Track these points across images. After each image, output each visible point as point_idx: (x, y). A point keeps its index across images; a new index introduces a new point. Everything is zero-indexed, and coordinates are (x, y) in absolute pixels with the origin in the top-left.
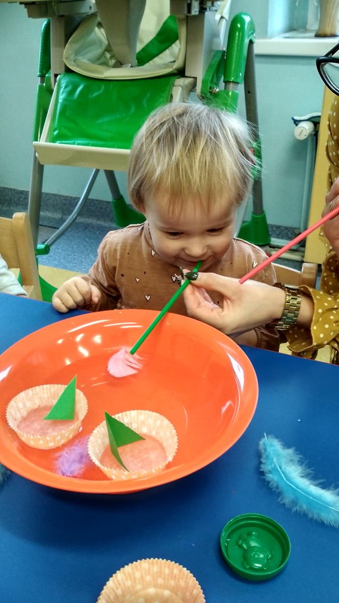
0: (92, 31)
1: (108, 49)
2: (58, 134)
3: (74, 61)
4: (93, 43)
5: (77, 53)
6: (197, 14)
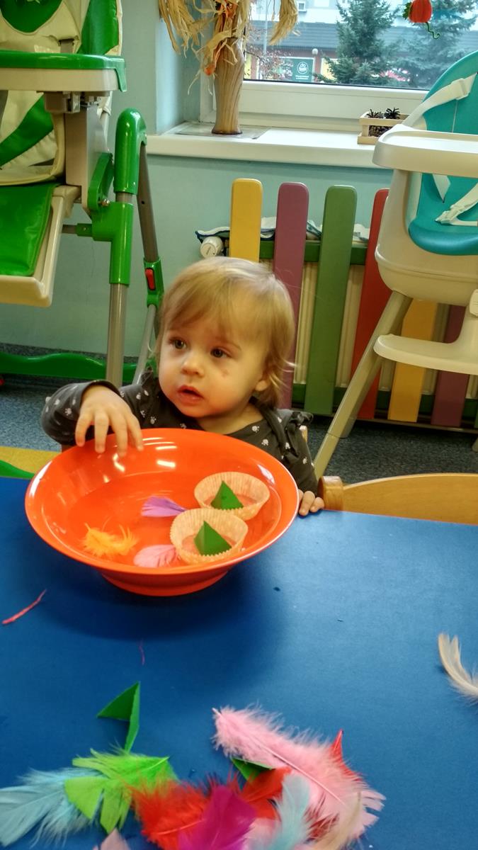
6: (78, 111)
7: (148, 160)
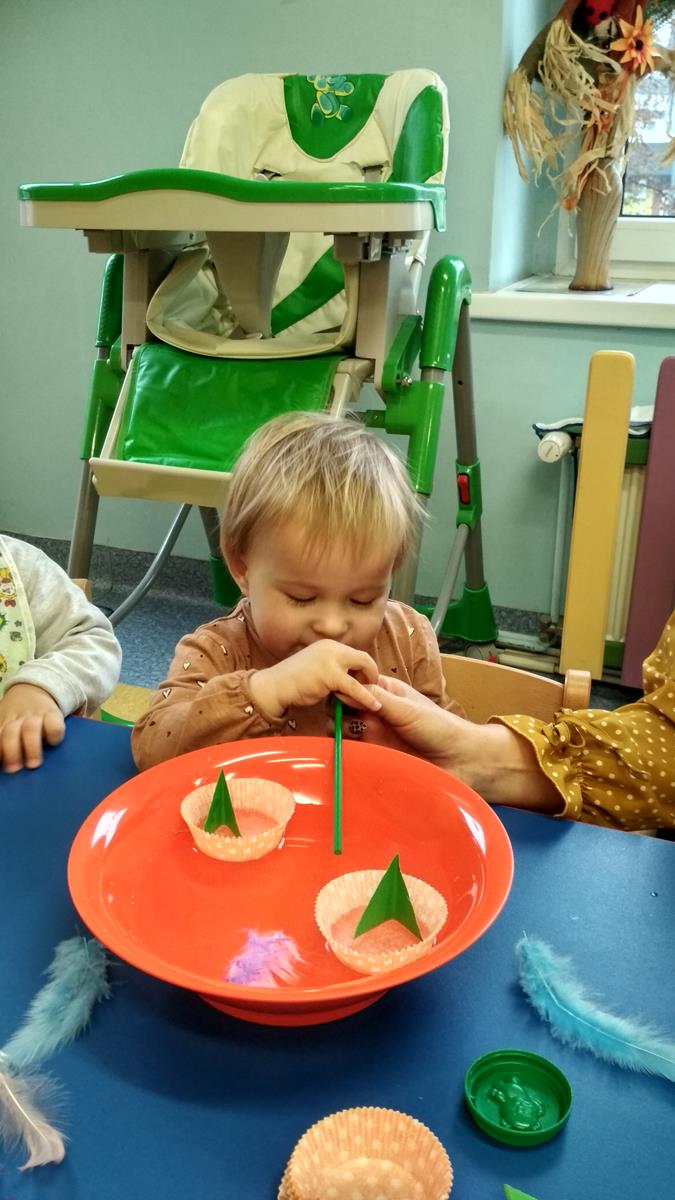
0: (195, 275)
1: (220, 304)
2: (132, 444)
3: (163, 325)
4: (193, 295)
5: (168, 311)
6: (378, 259)
7: (471, 327)
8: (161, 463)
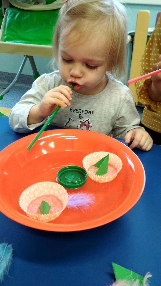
2: (6, 37)
3: (14, 2)
8: (15, 42)
